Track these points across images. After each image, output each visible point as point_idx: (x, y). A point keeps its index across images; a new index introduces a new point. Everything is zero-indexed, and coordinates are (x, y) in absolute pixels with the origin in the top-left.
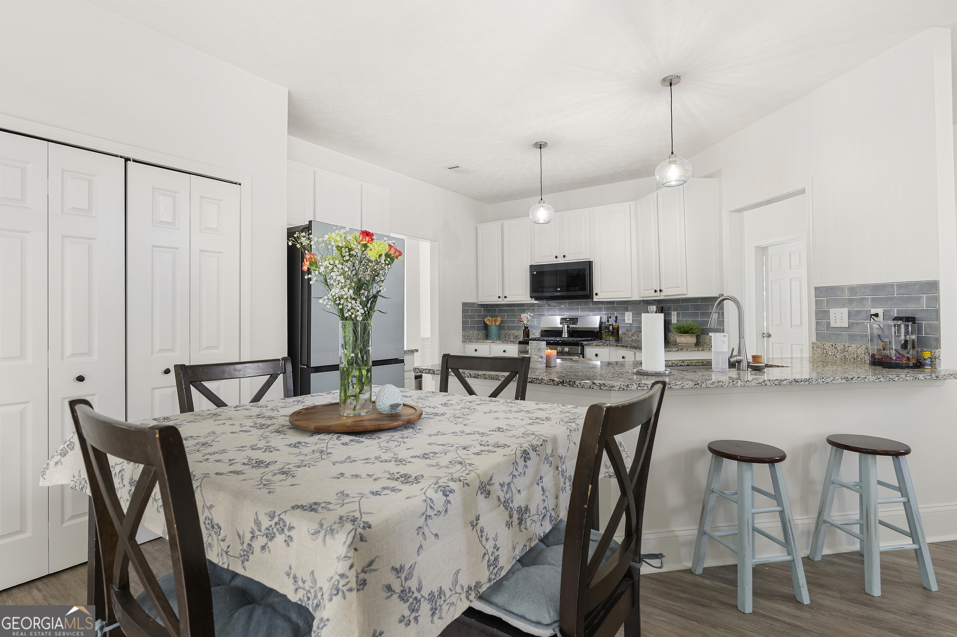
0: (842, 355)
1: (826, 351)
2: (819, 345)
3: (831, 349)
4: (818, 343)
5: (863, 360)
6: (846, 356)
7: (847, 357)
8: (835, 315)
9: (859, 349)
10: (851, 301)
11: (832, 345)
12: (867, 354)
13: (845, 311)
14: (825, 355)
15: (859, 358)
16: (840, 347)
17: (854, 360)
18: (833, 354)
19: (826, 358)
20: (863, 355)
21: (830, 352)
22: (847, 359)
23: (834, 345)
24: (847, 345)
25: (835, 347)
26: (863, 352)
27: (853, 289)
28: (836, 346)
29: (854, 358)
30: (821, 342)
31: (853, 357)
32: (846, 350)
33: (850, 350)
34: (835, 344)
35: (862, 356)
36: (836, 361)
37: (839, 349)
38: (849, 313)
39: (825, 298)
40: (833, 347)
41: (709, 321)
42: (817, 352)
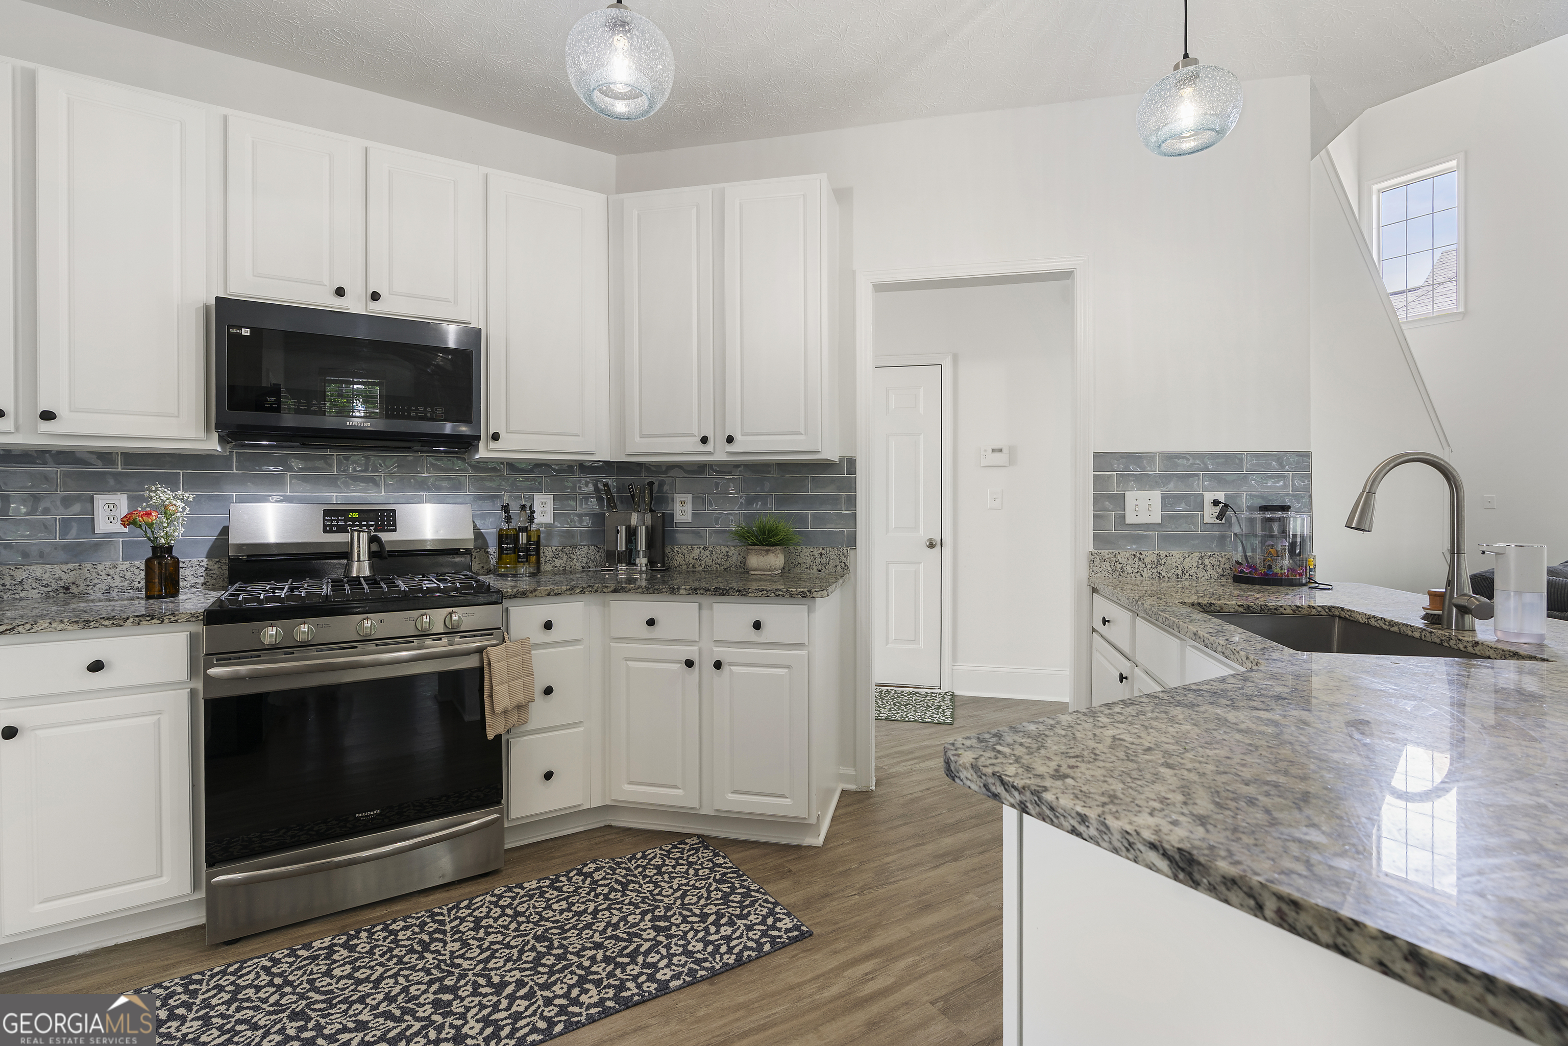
0: (1153, 571)
1: (1120, 565)
2: (1107, 556)
3: (1131, 561)
4: (1105, 553)
5: (1194, 577)
6: (1161, 572)
7: (1164, 574)
8: (1137, 503)
9: (1187, 560)
10: (1166, 479)
11: (1134, 555)
12: (1202, 566)
13: (1156, 496)
15: (1187, 574)
16: (1150, 557)
17: (1178, 578)
18: (1135, 571)
19: (1120, 578)
20: (1193, 570)
21: (1128, 567)
22: (1164, 577)
23: (1138, 555)
24: (1163, 554)
25: (1140, 559)
26: (1195, 564)
27: (1171, 458)
28: (1141, 556)
29: (1177, 575)
30: (1111, 551)
31: (1175, 573)
32: (1163, 562)
33: (1169, 562)
34: (1141, 554)
36: (1142, 582)
37: (1147, 560)
38: (1163, 498)
39: (1115, 473)
40: (1137, 559)
41: (807, 515)
42: (1101, 569)
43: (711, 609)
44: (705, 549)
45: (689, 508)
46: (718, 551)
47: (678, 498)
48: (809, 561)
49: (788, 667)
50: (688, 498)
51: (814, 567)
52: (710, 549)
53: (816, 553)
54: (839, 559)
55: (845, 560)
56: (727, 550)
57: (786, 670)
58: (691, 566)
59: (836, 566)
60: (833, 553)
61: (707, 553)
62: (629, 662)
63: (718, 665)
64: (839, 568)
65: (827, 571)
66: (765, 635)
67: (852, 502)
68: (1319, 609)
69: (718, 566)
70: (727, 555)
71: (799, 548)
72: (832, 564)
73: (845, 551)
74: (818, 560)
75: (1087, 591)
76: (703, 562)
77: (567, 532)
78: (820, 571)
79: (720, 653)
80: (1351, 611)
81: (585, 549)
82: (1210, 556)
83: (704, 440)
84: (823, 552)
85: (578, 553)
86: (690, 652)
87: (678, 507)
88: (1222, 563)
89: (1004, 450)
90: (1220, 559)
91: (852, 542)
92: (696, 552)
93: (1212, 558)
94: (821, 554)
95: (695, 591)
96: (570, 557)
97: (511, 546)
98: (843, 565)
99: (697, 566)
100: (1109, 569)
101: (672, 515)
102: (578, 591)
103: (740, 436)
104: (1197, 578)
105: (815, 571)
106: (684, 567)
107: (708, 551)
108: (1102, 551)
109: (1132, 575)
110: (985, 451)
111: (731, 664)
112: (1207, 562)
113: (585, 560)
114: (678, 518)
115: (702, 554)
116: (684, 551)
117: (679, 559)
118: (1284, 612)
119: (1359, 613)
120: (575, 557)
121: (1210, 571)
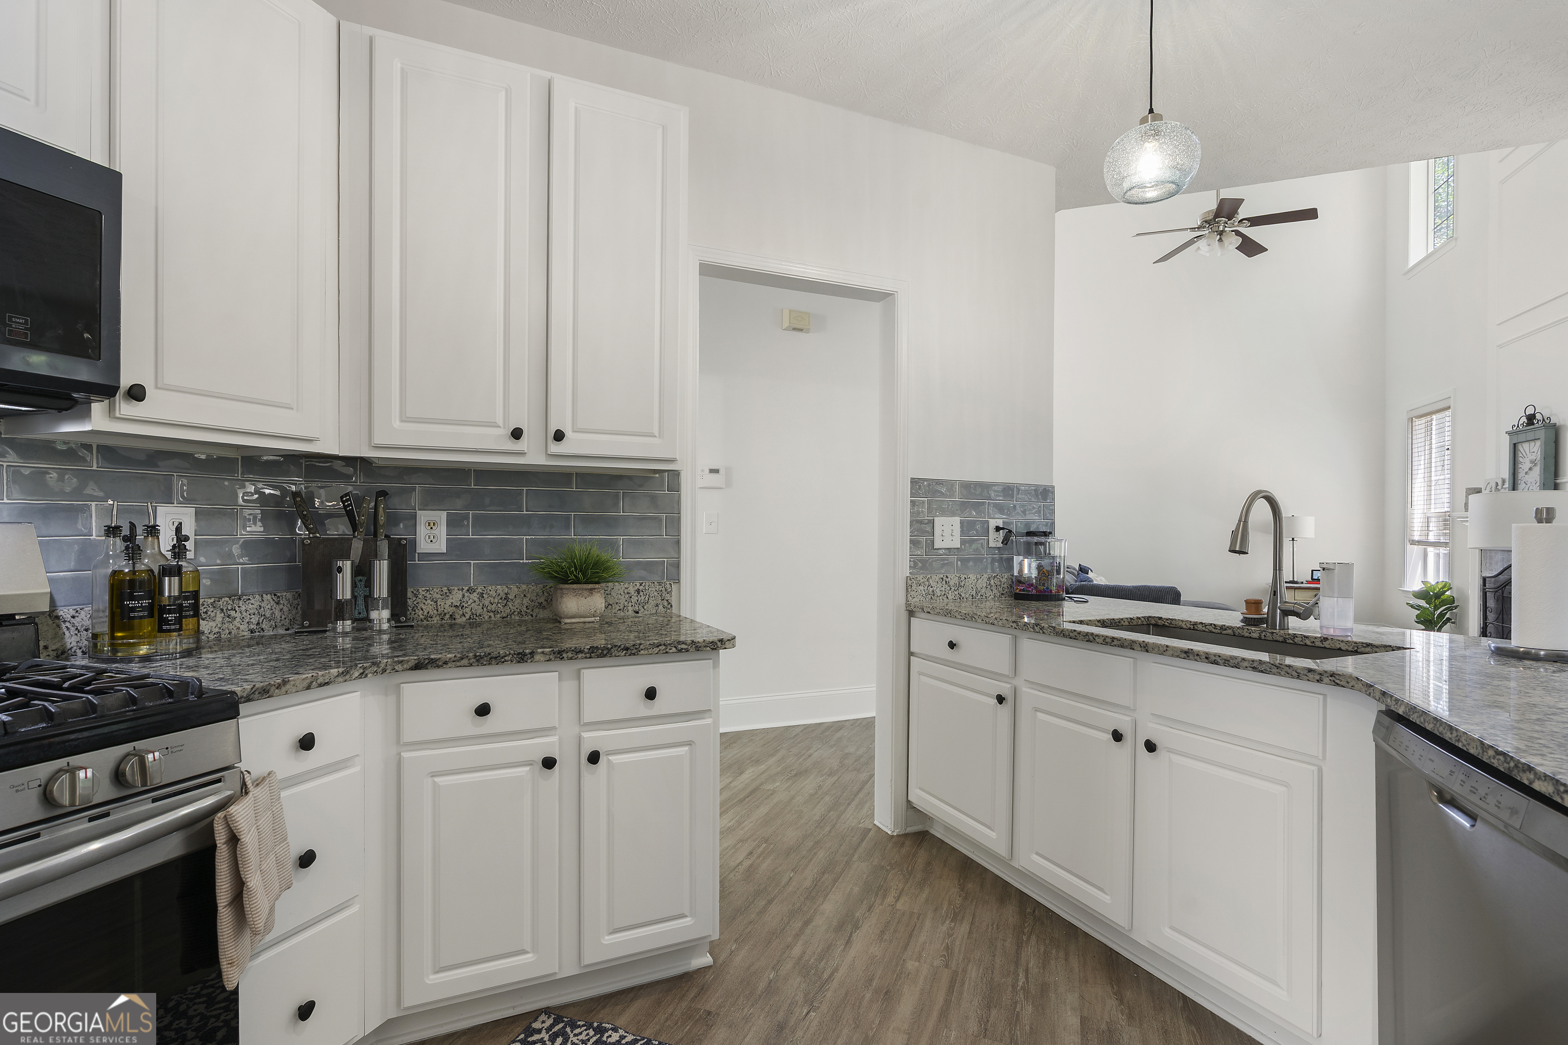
0: (956, 593)
1: (932, 589)
2: (922, 581)
3: (940, 585)
4: (920, 578)
5: (984, 597)
6: (961, 594)
7: (963, 595)
8: (943, 528)
9: (980, 581)
10: (964, 506)
11: (942, 579)
12: (989, 587)
13: (956, 522)
14: (930, 597)
15: (979, 595)
16: (953, 580)
17: (973, 598)
18: (943, 594)
21: (938, 590)
22: (963, 598)
23: (945, 578)
24: (963, 577)
25: (946, 582)
26: (985, 585)
27: (967, 487)
28: (947, 580)
29: (973, 596)
30: (924, 576)
31: (971, 594)
32: (962, 584)
33: (967, 584)
34: (947, 577)
35: (983, 591)
37: (952, 583)
38: (962, 522)
39: (926, 499)
40: (944, 582)
41: (617, 541)
42: (917, 594)
43: (578, 677)
44: (471, 590)
45: (442, 531)
46: (493, 593)
47: (423, 516)
48: (622, 601)
49: (689, 743)
50: (442, 517)
51: (629, 608)
52: (479, 590)
53: (632, 590)
54: (661, 596)
55: (667, 597)
56: (506, 590)
57: (686, 748)
58: (447, 616)
59: (657, 605)
60: (653, 590)
61: (475, 596)
62: (437, 779)
63: (594, 758)
64: (661, 607)
65: (646, 612)
66: (659, 706)
67: (675, 522)
68: (1143, 619)
69: (492, 614)
70: (506, 599)
71: (610, 584)
72: (652, 602)
73: (668, 586)
74: (634, 599)
75: (904, 615)
76: (468, 610)
77: (220, 572)
78: (637, 613)
79: (593, 739)
80: (1172, 620)
81: (255, 601)
82: (995, 576)
83: (517, 434)
84: (641, 588)
85: (243, 608)
86: (547, 745)
87: (422, 531)
88: (1002, 583)
89: (721, 472)
90: (1001, 579)
91: (673, 572)
92: (456, 597)
93: (996, 579)
94: (638, 591)
95: (559, 655)
96: (229, 616)
97: (145, 603)
98: (666, 604)
99: (457, 616)
100: (924, 593)
101: (414, 543)
102: (357, 674)
103: (571, 433)
104: (986, 597)
105: (631, 613)
106: (436, 620)
107: (475, 594)
108: (918, 576)
109: (941, 598)
110: (703, 471)
111: (609, 753)
112: (992, 582)
113: (255, 619)
114: (424, 546)
115: (466, 599)
116: (435, 595)
117: (428, 607)
118: (1124, 624)
119: (1182, 621)
120: (238, 615)
121: (995, 591)
